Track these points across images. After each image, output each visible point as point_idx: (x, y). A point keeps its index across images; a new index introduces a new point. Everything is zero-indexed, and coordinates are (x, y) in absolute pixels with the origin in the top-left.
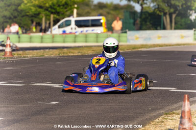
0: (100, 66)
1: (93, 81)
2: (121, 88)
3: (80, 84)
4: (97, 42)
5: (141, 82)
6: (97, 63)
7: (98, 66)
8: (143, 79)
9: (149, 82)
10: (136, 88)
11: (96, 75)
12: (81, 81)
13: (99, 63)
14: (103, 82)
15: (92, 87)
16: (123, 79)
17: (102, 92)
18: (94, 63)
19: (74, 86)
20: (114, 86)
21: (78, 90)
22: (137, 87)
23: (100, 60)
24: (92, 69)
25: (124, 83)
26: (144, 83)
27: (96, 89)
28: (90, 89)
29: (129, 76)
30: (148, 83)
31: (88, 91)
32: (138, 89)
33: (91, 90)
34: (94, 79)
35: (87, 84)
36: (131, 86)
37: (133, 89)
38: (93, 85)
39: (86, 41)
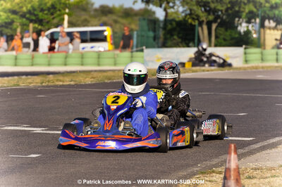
0: (119, 108)
1: (107, 131)
2: (151, 143)
3: (86, 136)
4: (99, 65)
5: (183, 133)
6: (113, 102)
7: (115, 107)
8: (187, 129)
9: (197, 133)
10: (176, 143)
11: (111, 122)
12: (88, 132)
13: (117, 103)
14: (123, 133)
15: (104, 140)
16: (154, 128)
17: (122, 149)
18: (109, 103)
19: (76, 139)
20: (140, 140)
21: (83, 145)
23: (118, 97)
24: (106, 112)
25: (157, 136)
26: (187, 135)
27: (112, 145)
28: (101, 143)
29: (164, 125)
30: (195, 136)
31: (98, 148)
32: (179, 144)
33: (104, 146)
34: (108, 128)
35: (97, 136)
36: (168, 141)
37: (171, 146)
38: (107, 137)
39: (82, 64)
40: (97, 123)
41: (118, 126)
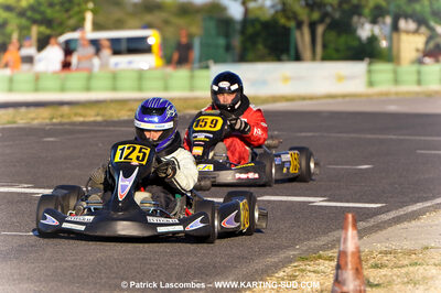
39: (114, 89)
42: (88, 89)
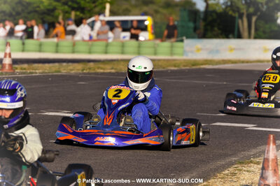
0: (120, 103)
1: (107, 126)
2: (152, 141)
3: (85, 131)
5: (187, 131)
6: (115, 96)
7: (116, 101)
8: (193, 126)
9: (203, 132)
10: (179, 142)
11: (111, 116)
12: (88, 128)
13: (119, 97)
14: (123, 129)
15: (103, 136)
16: (158, 124)
17: (121, 145)
18: (110, 97)
19: (74, 133)
20: (141, 137)
21: (81, 140)
22: (181, 140)
23: (120, 91)
24: (107, 106)
25: (159, 133)
26: (193, 134)
27: (111, 141)
28: (101, 139)
29: (169, 121)
30: (201, 134)
31: (97, 144)
32: (184, 143)
33: (103, 142)
34: (108, 123)
35: (96, 131)
36: (171, 139)
37: (174, 144)
38: (106, 133)
39: (123, 53)
40: (97, 117)
41: (119, 121)
42: (106, 53)
